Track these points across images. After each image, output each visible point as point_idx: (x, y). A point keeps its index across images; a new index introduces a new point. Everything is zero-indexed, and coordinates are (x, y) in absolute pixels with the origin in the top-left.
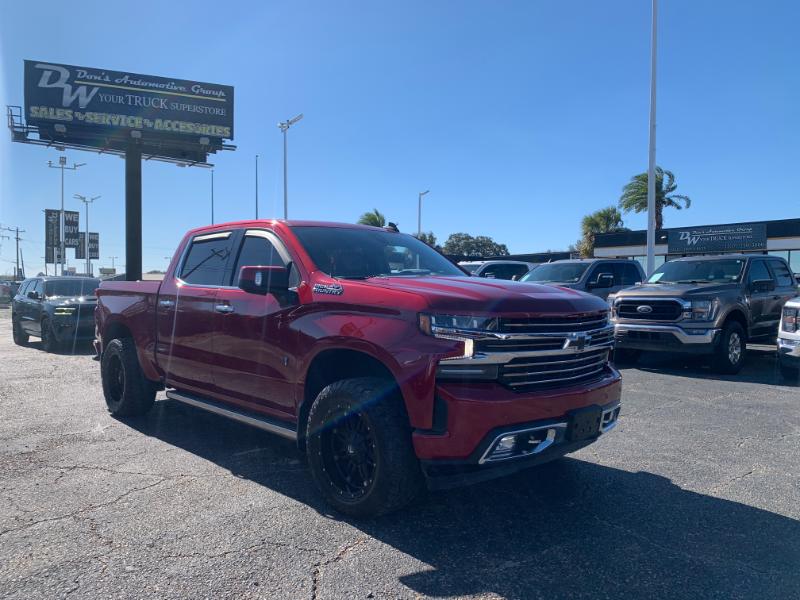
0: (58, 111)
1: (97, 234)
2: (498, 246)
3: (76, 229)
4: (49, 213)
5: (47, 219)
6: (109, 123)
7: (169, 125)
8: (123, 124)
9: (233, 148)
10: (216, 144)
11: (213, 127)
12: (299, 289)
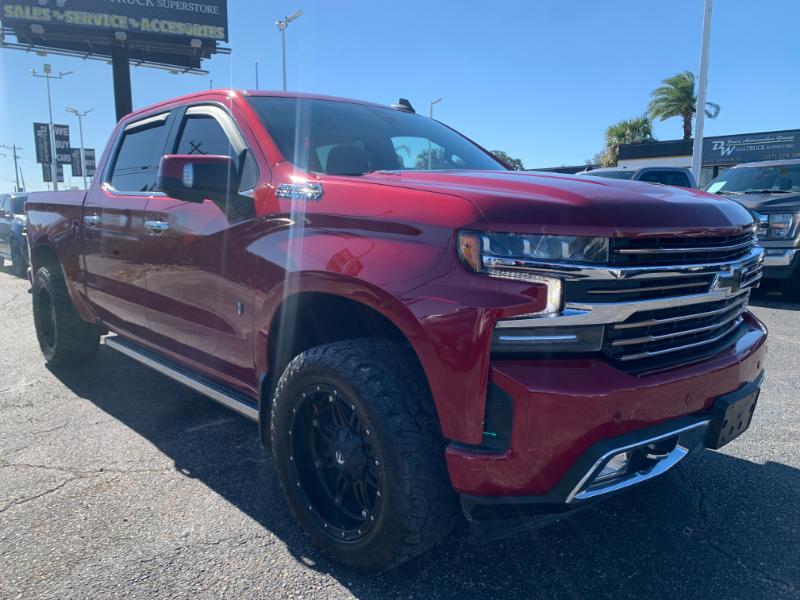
0: (35, 9)
1: (93, 150)
2: (512, 161)
3: (67, 143)
4: (37, 126)
5: (36, 133)
6: (90, 23)
7: (157, 26)
8: (106, 24)
9: (227, 51)
10: (209, 47)
11: (205, 27)
12: (257, 193)
